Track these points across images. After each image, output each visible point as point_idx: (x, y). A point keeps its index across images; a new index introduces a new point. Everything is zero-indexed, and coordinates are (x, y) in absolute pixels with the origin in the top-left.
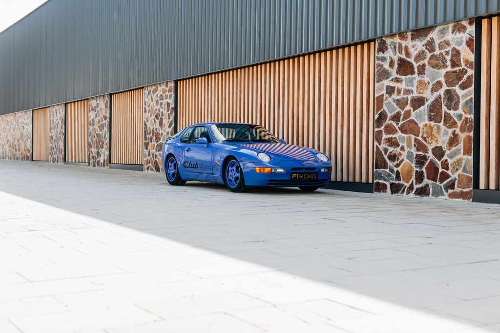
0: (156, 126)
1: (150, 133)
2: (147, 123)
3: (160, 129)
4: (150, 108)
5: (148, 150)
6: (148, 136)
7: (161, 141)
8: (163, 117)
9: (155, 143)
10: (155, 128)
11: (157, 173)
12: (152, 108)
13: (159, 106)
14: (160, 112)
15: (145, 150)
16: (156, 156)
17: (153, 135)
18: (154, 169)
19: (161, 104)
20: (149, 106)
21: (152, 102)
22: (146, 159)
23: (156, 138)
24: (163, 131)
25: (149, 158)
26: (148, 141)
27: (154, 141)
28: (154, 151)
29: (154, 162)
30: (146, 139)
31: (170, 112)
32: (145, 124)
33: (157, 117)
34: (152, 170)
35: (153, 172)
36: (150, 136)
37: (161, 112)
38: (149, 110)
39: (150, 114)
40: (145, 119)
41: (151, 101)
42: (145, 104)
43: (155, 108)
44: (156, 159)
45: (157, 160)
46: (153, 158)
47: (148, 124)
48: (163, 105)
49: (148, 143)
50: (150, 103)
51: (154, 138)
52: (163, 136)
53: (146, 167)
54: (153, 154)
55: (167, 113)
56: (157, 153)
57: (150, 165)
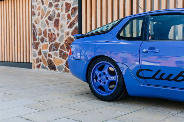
0: (49, 27)
1: (40, 34)
2: (36, 25)
3: (55, 29)
4: (40, 11)
5: (38, 50)
6: (37, 37)
7: (57, 41)
8: (59, 18)
9: (48, 43)
10: (48, 29)
11: (52, 71)
12: (42, 10)
13: (53, 8)
14: (54, 13)
15: (35, 50)
16: (50, 56)
17: (45, 35)
18: (47, 67)
19: (56, 6)
20: (39, 9)
21: (43, 4)
22: (36, 58)
23: (50, 39)
24: (59, 32)
25: (40, 57)
26: (37, 41)
27: (47, 42)
28: (47, 50)
29: (47, 60)
30: (35, 39)
31: (70, 12)
32: (34, 26)
33: (50, 18)
34: (44, 68)
35: (45, 70)
36: (40, 37)
37: (56, 13)
38: (39, 13)
39: (40, 17)
40: (33, 22)
41: (41, 4)
42: (33, 8)
43: (47, 10)
44: (50, 58)
45: (52, 59)
46: (46, 57)
47: (38, 27)
48: (60, 7)
49: (38, 44)
50: (40, 7)
51: (47, 39)
52: (60, 36)
53: (36, 65)
54: (45, 54)
55: (67, 14)
56: (51, 53)
57: (42, 63)
